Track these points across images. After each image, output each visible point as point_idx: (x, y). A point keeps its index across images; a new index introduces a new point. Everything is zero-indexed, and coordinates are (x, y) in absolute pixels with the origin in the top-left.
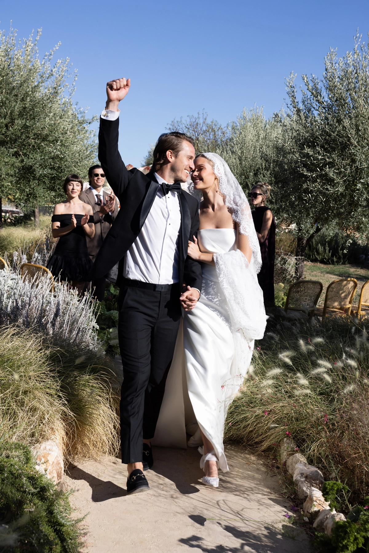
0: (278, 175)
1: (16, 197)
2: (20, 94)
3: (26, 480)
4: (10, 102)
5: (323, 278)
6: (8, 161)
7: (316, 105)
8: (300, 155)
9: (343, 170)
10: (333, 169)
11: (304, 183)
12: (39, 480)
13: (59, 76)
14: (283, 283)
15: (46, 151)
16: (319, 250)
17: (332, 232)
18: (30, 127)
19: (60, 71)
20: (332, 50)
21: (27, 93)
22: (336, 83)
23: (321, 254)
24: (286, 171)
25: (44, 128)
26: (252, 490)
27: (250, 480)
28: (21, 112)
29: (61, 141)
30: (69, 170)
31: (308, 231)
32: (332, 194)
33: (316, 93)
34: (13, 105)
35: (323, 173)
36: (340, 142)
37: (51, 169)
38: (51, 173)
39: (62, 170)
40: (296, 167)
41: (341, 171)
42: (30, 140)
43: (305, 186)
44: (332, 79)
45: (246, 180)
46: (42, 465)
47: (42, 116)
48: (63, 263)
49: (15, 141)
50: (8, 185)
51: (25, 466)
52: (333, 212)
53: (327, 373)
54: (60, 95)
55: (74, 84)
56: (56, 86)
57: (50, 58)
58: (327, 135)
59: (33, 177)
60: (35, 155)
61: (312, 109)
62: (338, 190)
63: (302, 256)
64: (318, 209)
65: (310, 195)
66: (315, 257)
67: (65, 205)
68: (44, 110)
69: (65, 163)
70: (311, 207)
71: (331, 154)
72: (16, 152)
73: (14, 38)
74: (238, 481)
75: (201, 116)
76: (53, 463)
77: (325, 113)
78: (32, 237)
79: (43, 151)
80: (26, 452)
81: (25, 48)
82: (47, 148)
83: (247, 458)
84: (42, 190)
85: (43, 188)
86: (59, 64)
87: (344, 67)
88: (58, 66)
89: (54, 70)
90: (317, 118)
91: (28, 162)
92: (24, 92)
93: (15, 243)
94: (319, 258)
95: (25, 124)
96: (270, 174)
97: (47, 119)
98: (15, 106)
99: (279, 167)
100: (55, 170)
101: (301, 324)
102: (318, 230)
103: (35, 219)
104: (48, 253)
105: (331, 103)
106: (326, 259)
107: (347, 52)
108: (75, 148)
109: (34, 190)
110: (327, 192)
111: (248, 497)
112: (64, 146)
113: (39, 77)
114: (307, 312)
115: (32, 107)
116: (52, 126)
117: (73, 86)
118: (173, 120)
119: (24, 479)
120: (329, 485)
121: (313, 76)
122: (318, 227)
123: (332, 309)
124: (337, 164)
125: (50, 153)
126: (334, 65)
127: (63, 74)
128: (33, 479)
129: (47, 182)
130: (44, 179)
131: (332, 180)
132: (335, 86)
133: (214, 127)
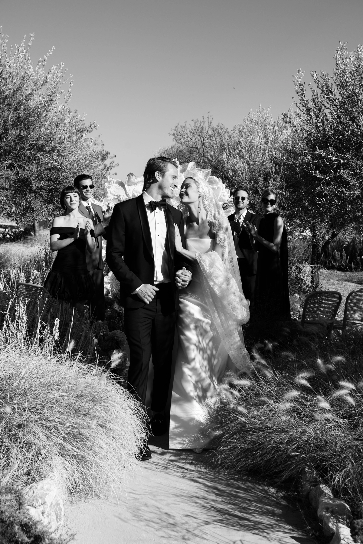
0: (289, 179)
1: (12, 211)
2: (13, 102)
3: (18, 529)
4: (3, 111)
5: (341, 286)
6: (2, 174)
7: (327, 103)
8: (312, 157)
9: (358, 171)
10: (348, 171)
11: (317, 187)
12: (33, 527)
13: (54, 82)
14: (298, 294)
15: (42, 162)
16: (335, 256)
17: (349, 237)
18: (25, 137)
19: (55, 77)
20: (342, 44)
21: (20, 102)
22: (347, 79)
23: (338, 261)
24: (298, 174)
25: (40, 137)
26: (272, 528)
27: (270, 516)
28: (14, 122)
29: (58, 151)
30: (67, 181)
31: (323, 237)
32: (348, 197)
33: (327, 90)
34: (6, 114)
35: (338, 175)
36: (354, 142)
37: (48, 180)
38: (49, 185)
39: (59, 181)
40: (309, 170)
41: (357, 172)
42: (25, 151)
43: (318, 189)
44: (344, 75)
45: (256, 185)
46: (39, 507)
47: (37, 125)
48: (63, 280)
49: (9, 152)
50: (3, 199)
51: (17, 512)
52: (349, 216)
53: (350, 394)
54: (55, 102)
55: (70, 90)
56: (51, 93)
57: (44, 64)
58: (341, 135)
59: (29, 190)
60: (31, 167)
61: (323, 108)
62: (354, 193)
63: (317, 264)
64: (333, 214)
65: (324, 199)
66: (332, 264)
67: (65, 219)
68: (39, 118)
69: (63, 174)
70: (326, 212)
71: (344, 154)
72: (10, 164)
73: (5, 45)
74: (256, 518)
75: (206, 120)
76: (51, 504)
77: (337, 111)
78: (31, 254)
79: (39, 162)
80: (18, 496)
81: (17, 54)
82: (43, 159)
83: (265, 491)
84: (40, 203)
85: (41, 202)
86: (53, 71)
87: (356, 61)
88: (52, 72)
89: (48, 77)
90: (329, 117)
91: (24, 174)
92: (18, 101)
93: (13, 260)
94: (336, 265)
95: (19, 135)
96: (281, 178)
97: (43, 128)
98: (8, 116)
99: (289, 171)
100: (53, 181)
101: (320, 338)
102: (334, 235)
103: (35, 234)
104: (47, 270)
105: (343, 101)
106: (343, 265)
107: (359, 46)
108: (73, 158)
109: (31, 203)
110: (342, 195)
111: (268, 536)
112: (62, 156)
113: (33, 84)
114: (325, 325)
115: (27, 116)
116: (48, 136)
117: (68, 93)
118: (177, 125)
119: (17, 527)
120: (358, 524)
121: (323, 72)
122: (334, 232)
123: (352, 321)
124: (352, 165)
125: (47, 165)
126: (345, 60)
127: (58, 80)
128: (26, 527)
129: (44, 195)
130: (41, 191)
131: (347, 182)
132: (347, 83)
133: (220, 131)
